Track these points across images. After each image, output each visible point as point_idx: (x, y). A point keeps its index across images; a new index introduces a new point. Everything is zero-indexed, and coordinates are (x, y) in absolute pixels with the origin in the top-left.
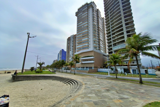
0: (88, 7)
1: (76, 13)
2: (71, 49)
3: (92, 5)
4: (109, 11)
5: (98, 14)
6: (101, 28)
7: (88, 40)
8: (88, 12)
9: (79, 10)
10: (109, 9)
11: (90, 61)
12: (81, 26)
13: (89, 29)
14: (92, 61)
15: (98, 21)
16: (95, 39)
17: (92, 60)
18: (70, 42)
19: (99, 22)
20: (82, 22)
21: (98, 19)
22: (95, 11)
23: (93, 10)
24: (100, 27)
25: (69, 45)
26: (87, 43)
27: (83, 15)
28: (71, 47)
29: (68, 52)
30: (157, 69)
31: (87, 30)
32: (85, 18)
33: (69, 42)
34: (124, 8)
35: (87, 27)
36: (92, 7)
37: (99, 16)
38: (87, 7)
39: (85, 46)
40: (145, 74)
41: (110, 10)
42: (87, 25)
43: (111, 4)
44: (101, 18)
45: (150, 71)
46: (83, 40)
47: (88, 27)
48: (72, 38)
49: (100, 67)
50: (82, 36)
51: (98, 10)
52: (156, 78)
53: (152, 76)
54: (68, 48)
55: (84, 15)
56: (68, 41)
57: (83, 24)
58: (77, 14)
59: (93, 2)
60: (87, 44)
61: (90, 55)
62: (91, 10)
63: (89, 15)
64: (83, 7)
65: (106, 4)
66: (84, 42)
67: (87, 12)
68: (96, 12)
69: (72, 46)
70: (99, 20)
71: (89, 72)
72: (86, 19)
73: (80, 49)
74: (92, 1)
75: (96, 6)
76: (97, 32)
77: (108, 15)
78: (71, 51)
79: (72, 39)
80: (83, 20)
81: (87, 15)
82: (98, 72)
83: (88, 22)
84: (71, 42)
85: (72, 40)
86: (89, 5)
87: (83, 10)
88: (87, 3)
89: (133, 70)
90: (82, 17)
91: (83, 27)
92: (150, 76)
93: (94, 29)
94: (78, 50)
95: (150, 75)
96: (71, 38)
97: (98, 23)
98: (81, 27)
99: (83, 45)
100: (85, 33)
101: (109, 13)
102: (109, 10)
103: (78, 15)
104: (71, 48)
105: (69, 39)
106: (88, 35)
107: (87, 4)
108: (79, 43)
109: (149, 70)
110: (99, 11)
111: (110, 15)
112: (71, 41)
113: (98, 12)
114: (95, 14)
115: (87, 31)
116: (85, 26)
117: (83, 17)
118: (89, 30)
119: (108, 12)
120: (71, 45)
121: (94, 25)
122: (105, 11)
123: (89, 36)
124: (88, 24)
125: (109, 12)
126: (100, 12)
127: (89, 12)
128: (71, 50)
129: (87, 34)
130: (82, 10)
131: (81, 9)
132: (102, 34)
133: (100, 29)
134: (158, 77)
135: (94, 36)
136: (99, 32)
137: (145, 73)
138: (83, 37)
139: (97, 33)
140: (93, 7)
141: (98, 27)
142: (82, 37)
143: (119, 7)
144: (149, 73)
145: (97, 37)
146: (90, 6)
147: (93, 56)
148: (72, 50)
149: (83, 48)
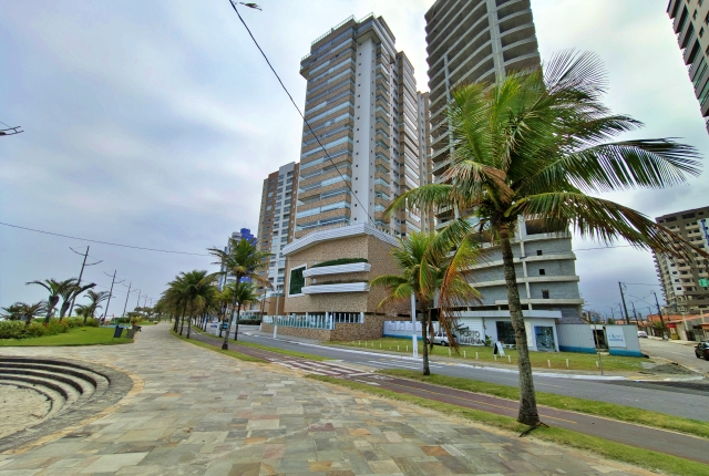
0: (355, 39)
1: (303, 63)
2: (280, 229)
3: (372, 30)
4: (446, 60)
5: (399, 75)
6: (415, 138)
7: (348, 185)
8: (354, 60)
9: (315, 48)
10: (447, 53)
11: (351, 282)
12: (323, 122)
13: (356, 135)
14: (358, 281)
15: (400, 103)
16: (379, 181)
17: (358, 278)
18: (275, 195)
19: (405, 108)
20: (324, 104)
21: (399, 94)
22: (385, 60)
23: (378, 54)
24: (407, 129)
25: (269, 208)
26: (344, 197)
27: (331, 70)
28: (278, 219)
29: (267, 242)
30: (649, 329)
31: (346, 139)
32: (338, 83)
33: (270, 195)
34: (507, 48)
35: (346, 125)
36: (373, 42)
37: (405, 81)
38: (351, 40)
39: (333, 214)
40: (595, 353)
41: (449, 58)
42: (347, 115)
43: (454, 31)
44: (414, 93)
45: (617, 336)
46: (324, 183)
47: (350, 124)
48: (286, 178)
49: (395, 315)
50: (321, 166)
51: (400, 56)
52: (643, 372)
53: (626, 361)
54: (267, 220)
55: (337, 71)
56: (269, 191)
57: (330, 112)
58: (307, 68)
59: (380, 18)
60: (342, 205)
61: (352, 256)
62: (367, 51)
63: (357, 73)
64: (334, 35)
65: (436, 32)
66: (329, 195)
67: (350, 60)
68: (392, 62)
69: (282, 213)
70: (406, 99)
71: (335, 338)
72: (345, 88)
73: (310, 225)
74: (376, 16)
75: (393, 39)
76: (391, 150)
77: (443, 77)
78: (280, 235)
79: (285, 181)
80: (332, 95)
81: (349, 70)
82: (384, 336)
83: (352, 102)
84: (280, 197)
85: (284, 187)
86: (360, 30)
87: (333, 51)
88: (352, 20)
89: (537, 328)
90: (329, 81)
91: (328, 123)
92: (617, 359)
93: (380, 136)
94: (300, 228)
95: (614, 354)
96: (282, 177)
97: (400, 112)
98: (319, 125)
99: (324, 209)
100: (336, 150)
101: (445, 68)
102: (445, 56)
103: (311, 73)
104: (281, 225)
105: (272, 182)
106: (350, 162)
107: (351, 25)
108: (308, 198)
109: (610, 331)
110: (404, 62)
111: (448, 77)
112: (281, 190)
113: (400, 67)
114: (389, 72)
115: (346, 146)
116: (337, 120)
117: (332, 80)
118: (355, 139)
119: (442, 64)
120: (279, 211)
121: (379, 119)
122: (430, 61)
123: (353, 166)
124: (352, 113)
125: (447, 64)
126: (412, 69)
127: (358, 58)
128: (276, 233)
129: (345, 157)
130: (327, 51)
131: (325, 47)
132: (418, 161)
133: (406, 140)
134: (650, 366)
135: (380, 168)
136: (402, 154)
137: (592, 345)
138: (325, 169)
139: (392, 154)
140: (377, 42)
141: (401, 132)
142: (322, 172)
143: (487, 44)
144: (610, 344)
145: (391, 174)
146: (364, 34)
147: (366, 261)
148: (284, 232)
149: (326, 222)
